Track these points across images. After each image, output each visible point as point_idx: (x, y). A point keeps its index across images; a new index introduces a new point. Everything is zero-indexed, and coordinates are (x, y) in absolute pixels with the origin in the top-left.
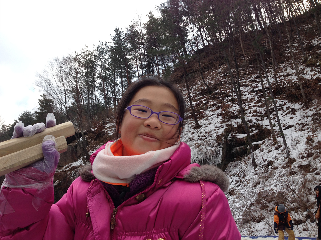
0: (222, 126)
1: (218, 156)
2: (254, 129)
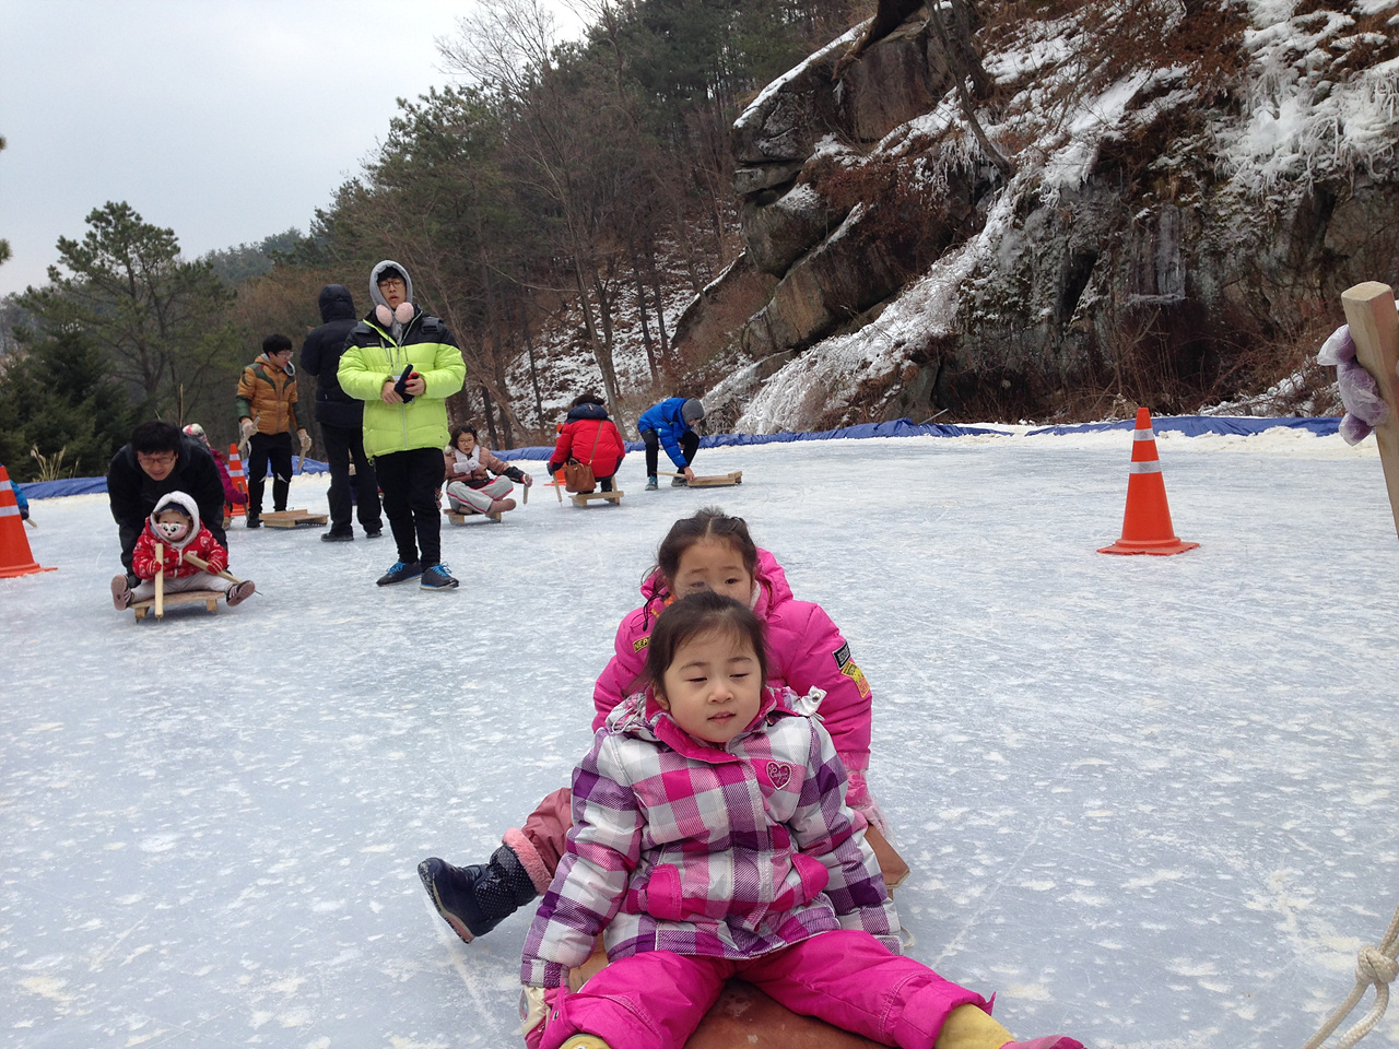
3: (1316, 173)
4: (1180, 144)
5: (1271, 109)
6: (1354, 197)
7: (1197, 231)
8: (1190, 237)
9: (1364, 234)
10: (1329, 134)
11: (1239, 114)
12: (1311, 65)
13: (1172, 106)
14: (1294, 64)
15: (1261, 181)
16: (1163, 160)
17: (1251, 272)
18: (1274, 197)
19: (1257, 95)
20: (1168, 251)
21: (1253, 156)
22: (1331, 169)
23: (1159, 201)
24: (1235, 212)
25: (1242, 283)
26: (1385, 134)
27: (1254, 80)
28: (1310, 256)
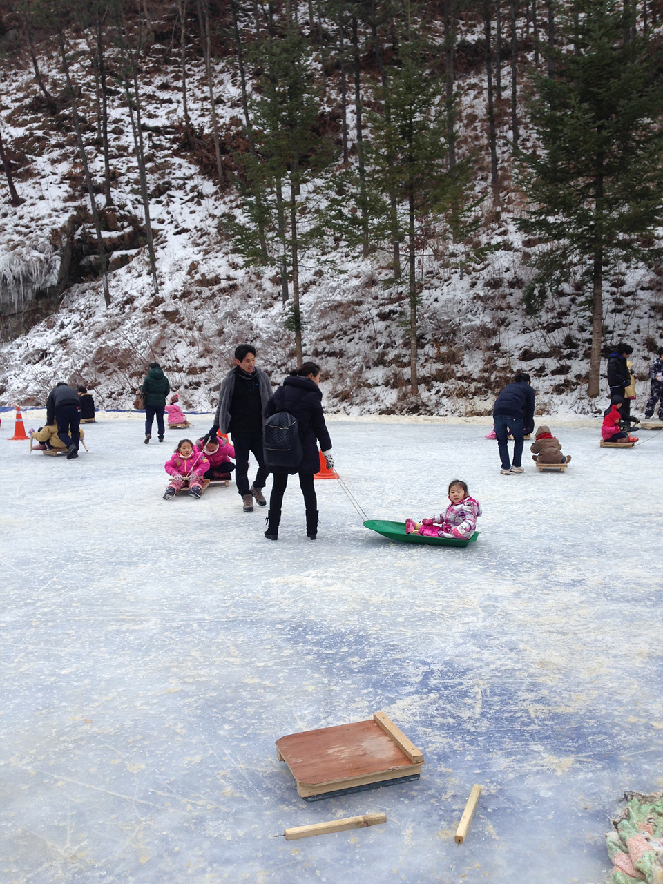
0: (65, 208)
1: (52, 271)
2: (126, 224)
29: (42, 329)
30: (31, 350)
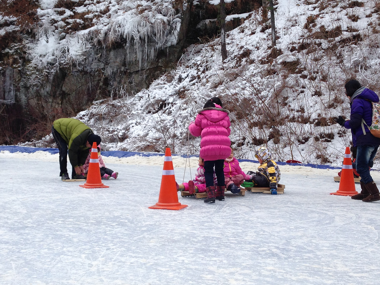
1: (172, 32)
3: (60, 64)
4: (13, 45)
5: (46, 39)
6: (72, 74)
7: (20, 78)
8: (17, 80)
9: (75, 87)
10: (65, 51)
11: (35, 38)
12: (59, 26)
13: (11, 31)
14: (54, 25)
15: (42, 64)
16: (7, 50)
17: (38, 95)
18: (47, 70)
19: (41, 33)
20: (9, 84)
21: (39, 54)
22: (65, 64)
23: (5, 65)
24: (33, 73)
25: (35, 99)
26: (82, 55)
27: (40, 28)
28: (58, 93)
29: (162, 82)
30: (152, 100)
